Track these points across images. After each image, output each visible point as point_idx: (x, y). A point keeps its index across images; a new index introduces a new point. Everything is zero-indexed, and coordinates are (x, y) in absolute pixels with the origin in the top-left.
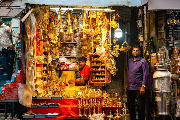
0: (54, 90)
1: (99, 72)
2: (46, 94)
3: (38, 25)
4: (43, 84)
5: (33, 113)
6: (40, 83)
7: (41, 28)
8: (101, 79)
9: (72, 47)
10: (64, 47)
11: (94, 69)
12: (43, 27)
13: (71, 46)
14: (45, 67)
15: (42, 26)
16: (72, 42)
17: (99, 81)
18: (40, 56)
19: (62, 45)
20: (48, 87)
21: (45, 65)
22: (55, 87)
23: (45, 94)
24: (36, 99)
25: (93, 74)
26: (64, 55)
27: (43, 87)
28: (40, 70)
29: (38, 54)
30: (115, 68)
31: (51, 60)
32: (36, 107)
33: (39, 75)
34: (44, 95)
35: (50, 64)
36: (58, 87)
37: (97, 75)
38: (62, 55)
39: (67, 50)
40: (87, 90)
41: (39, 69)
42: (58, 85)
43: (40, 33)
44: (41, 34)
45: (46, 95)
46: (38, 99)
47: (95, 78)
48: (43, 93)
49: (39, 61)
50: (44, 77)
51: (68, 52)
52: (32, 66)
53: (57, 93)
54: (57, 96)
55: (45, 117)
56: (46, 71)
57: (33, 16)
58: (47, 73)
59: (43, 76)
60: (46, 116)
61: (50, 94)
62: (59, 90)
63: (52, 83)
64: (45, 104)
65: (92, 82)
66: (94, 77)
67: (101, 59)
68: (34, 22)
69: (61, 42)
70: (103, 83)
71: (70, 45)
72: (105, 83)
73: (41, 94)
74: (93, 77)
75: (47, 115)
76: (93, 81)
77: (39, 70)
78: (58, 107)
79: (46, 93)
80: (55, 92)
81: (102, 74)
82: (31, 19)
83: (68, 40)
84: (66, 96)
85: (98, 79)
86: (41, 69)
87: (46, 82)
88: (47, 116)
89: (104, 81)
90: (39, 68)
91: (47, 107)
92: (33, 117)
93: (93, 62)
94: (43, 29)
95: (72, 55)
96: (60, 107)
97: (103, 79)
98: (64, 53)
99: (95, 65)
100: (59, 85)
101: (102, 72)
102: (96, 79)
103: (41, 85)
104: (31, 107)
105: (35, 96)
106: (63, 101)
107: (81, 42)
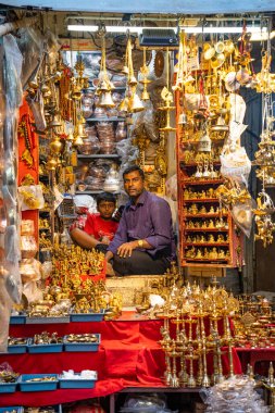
0: (72, 288)
1: (206, 234)
2: (51, 306)
3: (28, 82)
4: (41, 271)
5: (14, 376)
6: (31, 269)
7: (39, 90)
8: (214, 255)
9: (107, 167)
10: (86, 168)
11: (191, 226)
12: (44, 87)
13: (105, 165)
14: (45, 221)
15: (41, 85)
16: (108, 155)
17: (209, 262)
18: (32, 187)
19: (81, 163)
20: (55, 282)
21: (44, 215)
22: (77, 282)
23: (48, 305)
24: (21, 322)
25: (189, 241)
26: (87, 189)
27: (40, 283)
28: (33, 229)
29: (24, 179)
30: (269, 220)
31: (61, 200)
32: (23, 351)
33: (28, 245)
34: (46, 307)
35: (56, 212)
36: (84, 278)
37: (202, 241)
38: (82, 190)
39: (95, 175)
40: (175, 289)
41: (28, 225)
42: (84, 274)
43: (35, 106)
44: (39, 109)
45: (53, 309)
46: (28, 322)
47: (196, 252)
48: (41, 302)
49: (28, 201)
50: (43, 250)
51: (96, 181)
52: (10, 215)
53: (84, 299)
54: (88, 313)
55: (54, 387)
56: (46, 231)
57: (11, 44)
58: (49, 237)
59: (41, 247)
60: (58, 384)
61: (64, 304)
62: (88, 288)
63: (65, 268)
64: (53, 342)
65: (185, 264)
66: (193, 250)
67: (222, 194)
68: (16, 65)
69: (79, 153)
70: (222, 266)
71: (100, 162)
72: (228, 266)
73: (35, 305)
74: (190, 247)
75: (60, 381)
76: (188, 262)
77: (28, 230)
78: (94, 349)
79: (51, 302)
80: (79, 297)
81: (216, 240)
82: (5, 57)
83: (97, 148)
84: (115, 310)
85: (206, 256)
86: (36, 225)
87: (47, 266)
88: (63, 386)
89: (225, 262)
90: (29, 222)
91: (60, 350)
92: (13, 389)
93: (189, 204)
94: (46, 94)
95: (108, 188)
96: (100, 350)
97: (222, 255)
98: (86, 182)
99: (195, 213)
100: (88, 272)
101: (216, 234)
102: (199, 256)
103: (35, 277)
104: (6, 352)
105: (17, 314)
106: (109, 328)
107: (136, 152)
